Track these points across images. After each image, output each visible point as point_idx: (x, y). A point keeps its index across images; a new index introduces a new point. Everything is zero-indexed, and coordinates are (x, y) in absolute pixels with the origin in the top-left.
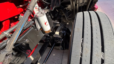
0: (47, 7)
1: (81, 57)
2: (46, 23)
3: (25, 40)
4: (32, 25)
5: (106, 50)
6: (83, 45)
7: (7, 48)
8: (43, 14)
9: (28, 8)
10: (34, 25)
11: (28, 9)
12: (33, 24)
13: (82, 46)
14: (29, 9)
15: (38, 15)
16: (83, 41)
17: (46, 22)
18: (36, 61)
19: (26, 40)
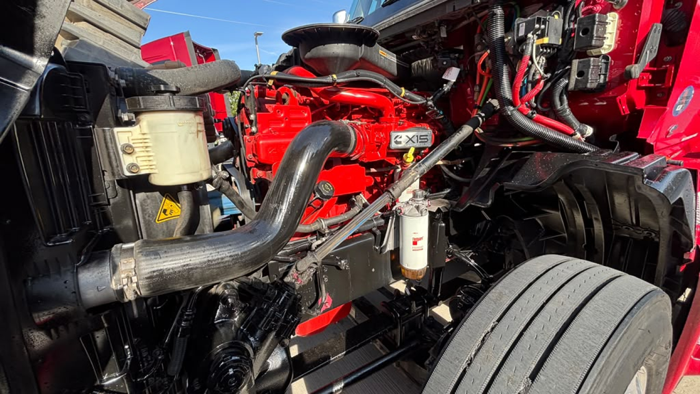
0: (448, 191)
1: (465, 369)
2: (419, 243)
3: (340, 260)
4: (374, 229)
5: (541, 377)
6: (486, 338)
7: (318, 253)
8: (421, 212)
9: (391, 190)
10: (378, 232)
11: (389, 192)
12: (379, 228)
13: (483, 339)
14: (393, 193)
15: (406, 210)
16: (493, 329)
17: (421, 239)
18: (324, 354)
19: (343, 262)
